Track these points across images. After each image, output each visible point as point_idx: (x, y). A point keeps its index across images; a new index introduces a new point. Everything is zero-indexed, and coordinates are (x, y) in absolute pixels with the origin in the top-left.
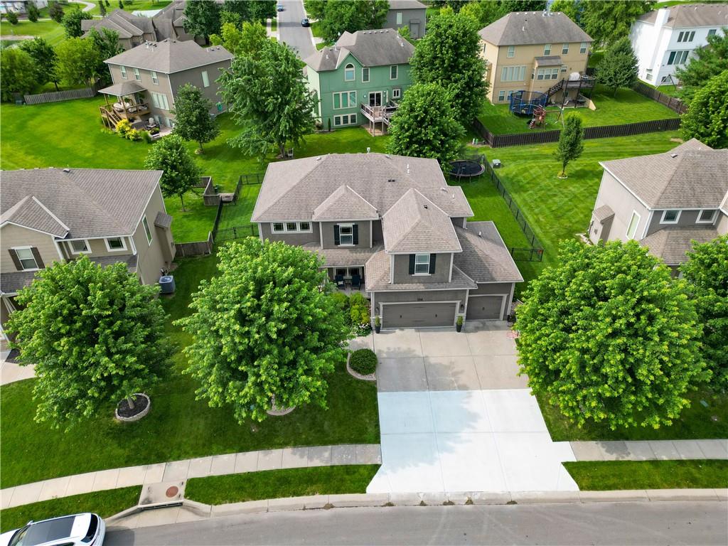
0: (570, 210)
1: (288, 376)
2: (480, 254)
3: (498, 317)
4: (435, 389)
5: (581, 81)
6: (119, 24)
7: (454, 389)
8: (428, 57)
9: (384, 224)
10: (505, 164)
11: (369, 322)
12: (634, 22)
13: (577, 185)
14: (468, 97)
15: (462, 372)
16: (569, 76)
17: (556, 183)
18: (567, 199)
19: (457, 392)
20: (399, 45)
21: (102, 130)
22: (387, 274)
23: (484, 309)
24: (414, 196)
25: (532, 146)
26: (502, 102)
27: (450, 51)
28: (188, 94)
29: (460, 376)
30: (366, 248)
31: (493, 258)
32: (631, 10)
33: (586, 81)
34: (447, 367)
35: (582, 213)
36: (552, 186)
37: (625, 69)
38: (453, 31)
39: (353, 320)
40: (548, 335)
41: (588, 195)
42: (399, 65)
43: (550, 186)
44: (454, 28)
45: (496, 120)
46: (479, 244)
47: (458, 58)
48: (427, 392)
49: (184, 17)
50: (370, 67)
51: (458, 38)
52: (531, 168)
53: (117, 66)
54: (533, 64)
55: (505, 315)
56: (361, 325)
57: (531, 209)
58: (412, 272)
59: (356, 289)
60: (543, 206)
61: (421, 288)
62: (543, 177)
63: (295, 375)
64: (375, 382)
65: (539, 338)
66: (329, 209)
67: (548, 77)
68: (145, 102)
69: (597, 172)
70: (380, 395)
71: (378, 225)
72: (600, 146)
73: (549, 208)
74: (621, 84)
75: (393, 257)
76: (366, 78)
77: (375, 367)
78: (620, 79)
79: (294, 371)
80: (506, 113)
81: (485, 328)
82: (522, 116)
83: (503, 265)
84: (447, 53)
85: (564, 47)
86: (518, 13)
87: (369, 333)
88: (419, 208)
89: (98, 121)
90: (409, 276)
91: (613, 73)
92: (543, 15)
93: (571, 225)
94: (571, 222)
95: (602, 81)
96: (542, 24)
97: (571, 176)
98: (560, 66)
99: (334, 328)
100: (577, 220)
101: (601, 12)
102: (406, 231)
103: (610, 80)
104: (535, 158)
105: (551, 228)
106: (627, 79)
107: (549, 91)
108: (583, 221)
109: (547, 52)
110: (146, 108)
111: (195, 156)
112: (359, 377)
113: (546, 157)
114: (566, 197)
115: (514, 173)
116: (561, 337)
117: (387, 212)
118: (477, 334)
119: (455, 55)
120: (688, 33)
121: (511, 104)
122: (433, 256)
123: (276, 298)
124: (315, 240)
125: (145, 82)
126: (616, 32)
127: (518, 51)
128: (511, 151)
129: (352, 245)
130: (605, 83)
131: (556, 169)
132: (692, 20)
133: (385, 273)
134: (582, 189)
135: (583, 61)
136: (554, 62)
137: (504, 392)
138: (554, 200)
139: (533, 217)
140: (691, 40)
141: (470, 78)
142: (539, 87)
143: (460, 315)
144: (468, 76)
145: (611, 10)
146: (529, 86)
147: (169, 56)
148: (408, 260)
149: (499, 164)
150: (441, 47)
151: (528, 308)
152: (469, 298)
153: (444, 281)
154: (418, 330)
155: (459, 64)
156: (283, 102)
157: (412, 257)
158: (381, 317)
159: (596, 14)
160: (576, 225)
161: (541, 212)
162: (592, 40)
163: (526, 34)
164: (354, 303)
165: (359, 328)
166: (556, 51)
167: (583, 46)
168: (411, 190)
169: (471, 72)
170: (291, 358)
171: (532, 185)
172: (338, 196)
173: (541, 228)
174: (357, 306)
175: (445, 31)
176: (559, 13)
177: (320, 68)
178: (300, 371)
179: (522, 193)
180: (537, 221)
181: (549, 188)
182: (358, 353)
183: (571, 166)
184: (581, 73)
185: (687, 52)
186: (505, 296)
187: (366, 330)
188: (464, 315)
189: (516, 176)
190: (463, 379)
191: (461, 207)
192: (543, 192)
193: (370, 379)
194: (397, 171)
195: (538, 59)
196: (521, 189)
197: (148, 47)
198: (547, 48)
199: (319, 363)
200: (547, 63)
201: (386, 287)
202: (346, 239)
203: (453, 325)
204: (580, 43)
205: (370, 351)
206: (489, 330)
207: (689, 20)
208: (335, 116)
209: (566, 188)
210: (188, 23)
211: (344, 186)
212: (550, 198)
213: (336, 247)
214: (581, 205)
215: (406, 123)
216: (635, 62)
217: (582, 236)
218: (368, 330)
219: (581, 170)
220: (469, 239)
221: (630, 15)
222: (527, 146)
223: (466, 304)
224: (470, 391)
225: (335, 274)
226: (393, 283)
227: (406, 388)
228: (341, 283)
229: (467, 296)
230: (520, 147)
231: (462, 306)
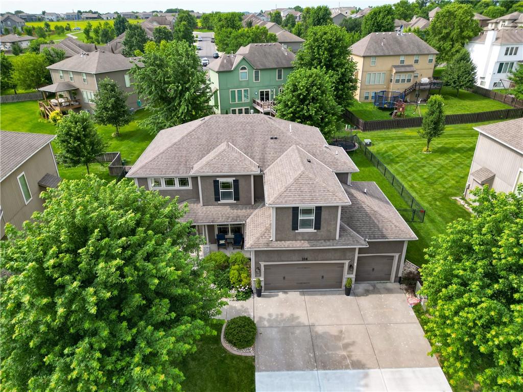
0: (440, 178)
1: (119, 367)
2: (368, 210)
3: (388, 279)
4: (324, 367)
5: (430, 84)
6: (68, 47)
7: (347, 367)
8: (308, 58)
9: (266, 178)
10: (375, 143)
11: (249, 284)
12: (467, 42)
13: (442, 158)
14: (341, 90)
15: (353, 344)
16: (420, 80)
17: (423, 157)
18: (435, 169)
19: (351, 372)
20: (284, 54)
21: (39, 121)
22: (268, 230)
23: (373, 269)
24: (296, 151)
25: (396, 130)
26: (366, 101)
27: (326, 53)
28: (106, 85)
29: (351, 348)
30: (247, 204)
31: (383, 214)
32: (464, 34)
33: (434, 84)
34: (338, 338)
35: (453, 179)
36: (420, 159)
37: (466, 74)
38: (328, 36)
39: (232, 282)
40: (475, 305)
41: (454, 165)
42: (284, 68)
43: (417, 159)
44: (329, 34)
45: (363, 113)
46: (366, 200)
47: (332, 59)
48: (315, 372)
49: (123, 47)
50: (260, 69)
51: (332, 42)
52: (399, 146)
53: (56, 71)
54: (391, 71)
55: (396, 276)
56: (241, 288)
57: (404, 177)
58: (295, 228)
59: (238, 248)
60: (415, 175)
61: (305, 245)
62: (409, 152)
63: (129, 364)
64: (253, 358)
65: (460, 308)
66: (208, 164)
67: (403, 81)
68: (77, 98)
69: (457, 148)
70: (258, 375)
71: (259, 180)
72: (455, 130)
73: (421, 176)
74: (463, 85)
75: (275, 210)
76: (257, 79)
77: (253, 338)
78: (463, 82)
79: (128, 359)
80: (371, 108)
81: (375, 291)
82: (384, 109)
83: (394, 222)
84: (324, 54)
85: (415, 58)
86: (377, 33)
87: (249, 296)
88: (302, 161)
89: (37, 114)
90: (292, 233)
91: (457, 77)
92: (397, 35)
93: (445, 189)
94: (444, 187)
95: (447, 84)
96: (398, 42)
97: (435, 151)
98: (413, 72)
99: (197, 294)
100: (450, 185)
101: (440, 36)
102: (288, 183)
103: (455, 83)
104: (401, 138)
105: (426, 193)
106: (468, 82)
107: (405, 91)
108: (456, 186)
109: (402, 62)
110: (77, 103)
111: (111, 138)
112: (235, 351)
113: (410, 137)
114: (434, 167)
115: (384, 150)
116: (495, 308)
117: (270, 167)
118: (368, 297)
119: (330, 56)
120: (512, 48)
121: (375, 102)
122: (319, 209)
123: (103, 252)
124: (194, 196)
125: (77, 82)
126: (454, 50)
127: (378, 60)
128: (379, 134)
129: (233, 201)
130: (450, 85)
131: (420, 146)
132: (515, 39)
133: (267, 229)
134: (448, 161)
135: (431, 69)
136: (408, 69)
137: (407, 372)
138: (423, 170)
139: (408, 184)
140: (515, 54)
141: (343, 75)
142: (397, 88)
143: (348, 276)
144: (342, 73)
145: (448, 34)
146: (388, 88)
147: (97, 61)
148: (291, 214)
149: (370, 143)
150: (318, 49)
151: (439, 269)
152: (358, 257)
153: (330, 238)
154: (303, 294)
155: (333, 63)
156: (184, 89)
157: (295, 210)
158: (262, 279)
159: (437, 38)
160: (451, 190)
161: (414, 179)
162: (438, 52)
163: (384, 48)
164: (234, 263)
165: (239, 291)
166: (409, 61)
167: (430, 57)
168: (294, 147)
169: (344, 70)
170: (129, 338)
171: (401, 158)
172: (219, 152)
173: (417, 193)
174: (236, 267)
175: (321, 37)
176: (410, 33)
177: (219, 69)
178: (137, 358)
179: (393, 164)
180: (412, 187)
181: (417, 160)
182: (233, 321)
183: (433, 144)
184: (429, 78)
185: (512, 64)
186: (397, 255)
187: (246, 293)
188: (353, 276)
189: (386, 152)
190: (357, 354)
191: (345, 163)
192: (412, 164)
193: (248, 354)
194: (280, 129)
195: (395, 67)
196: (392, 161)
197: (82, 56)
198: (402, 58)
199: (167, 343)
200: (403, 69)
201: (268, 245)
202: (227, 195)
203: (341, 287)
204: (428, 54)
205: (249, 319)
206: (381, 293)
207: (513, 39)
208: (231, 109)
209: (432, 160)
210: (126, 51)
211: (226, 143)
212: (420, 168)
213: (216, 203)
214: (450, 174)
215: (289, 101)
216: (473, 69)
217: (458, 199)
218: (248, 294)
219: (442, 147)
220: (355, 195)
221: (463, 38)
222: (393, 130)
223: (355, 264)
224: (366, 370)
225: (216, 232)
226: (274, 240)
227: (290, 367)
228: (222, 242)
229: (357, 255)
230: (386, 131)
231: (351, 267)
